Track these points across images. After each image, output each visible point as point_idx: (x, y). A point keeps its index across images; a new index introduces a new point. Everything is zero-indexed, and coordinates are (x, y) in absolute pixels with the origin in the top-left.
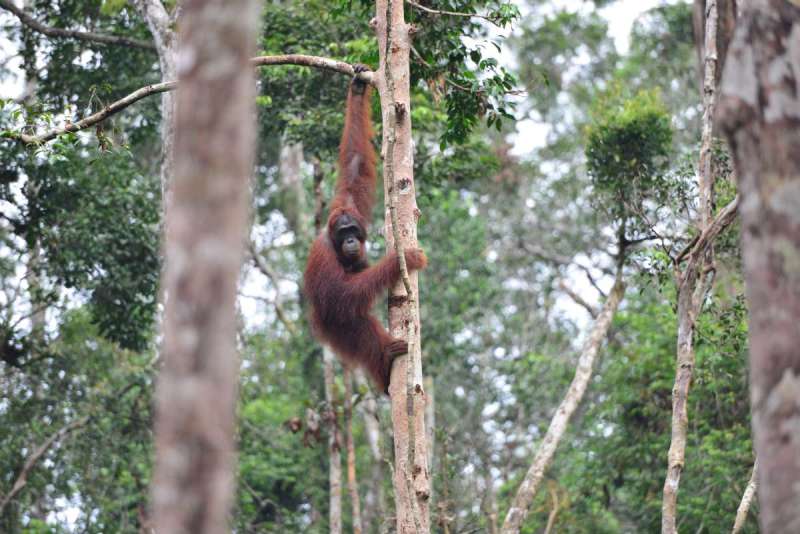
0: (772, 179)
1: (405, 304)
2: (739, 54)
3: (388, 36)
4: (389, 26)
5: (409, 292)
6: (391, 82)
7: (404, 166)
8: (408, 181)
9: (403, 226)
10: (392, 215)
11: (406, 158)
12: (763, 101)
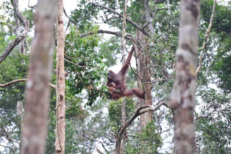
0: (184, 124)
1: (60, 152)
2: (176, 88)
3: (58, 75)
4: (59, 72)
5: (61, 149)
6: (59, 88)
7: (62, 113)
8: (63, 117)
9: (61, 130)
10: (57, 127)
11: (63, 110)
12: (182, 101)
